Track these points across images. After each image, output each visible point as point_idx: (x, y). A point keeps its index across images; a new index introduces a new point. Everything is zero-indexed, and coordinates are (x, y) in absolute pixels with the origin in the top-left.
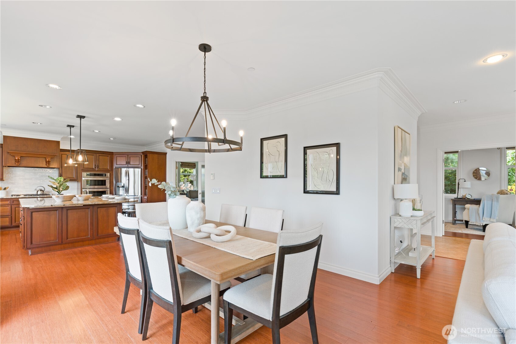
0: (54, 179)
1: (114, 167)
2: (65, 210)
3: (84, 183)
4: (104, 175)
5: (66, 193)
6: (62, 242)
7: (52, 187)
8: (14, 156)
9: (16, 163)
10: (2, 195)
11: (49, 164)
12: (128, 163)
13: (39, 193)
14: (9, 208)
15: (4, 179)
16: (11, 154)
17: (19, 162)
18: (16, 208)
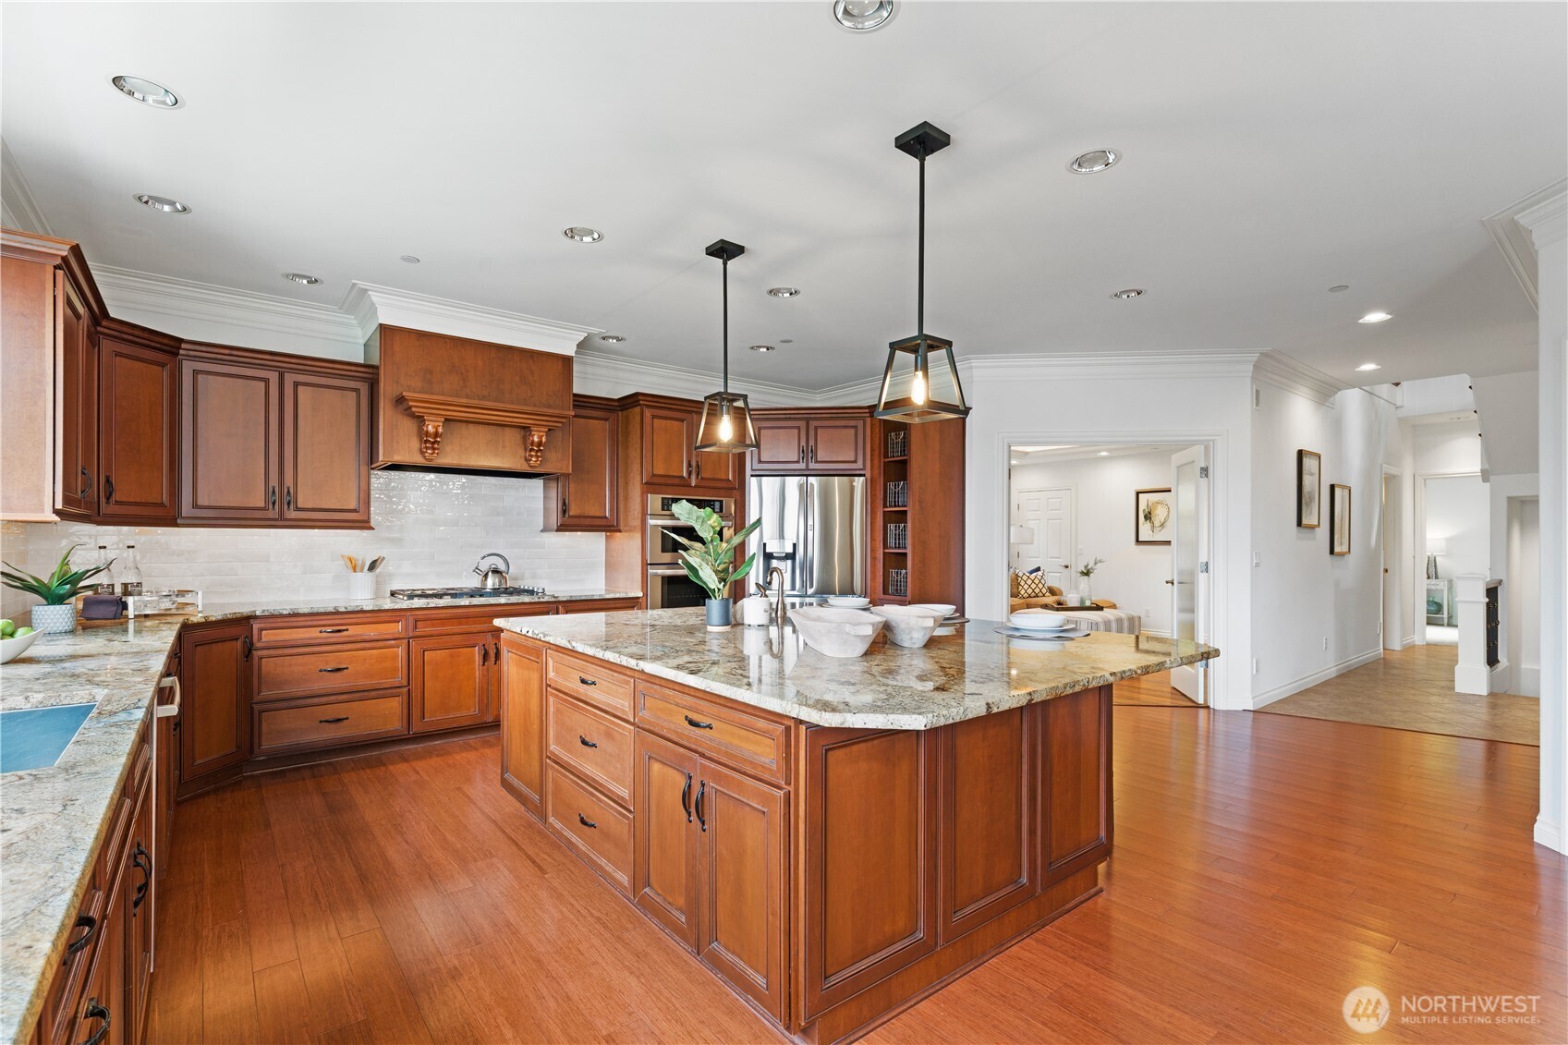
1: (748, 474)
3: (655, 543)
4: (717, 506)
8: (420, 420)
9: (427, 448)
10: (361, 594)
11: (537, 457)
12: (810, 455)
13: (491, 582)
14: (401, 651)
15: (372, 524)
16: (414, 409)
17: (436, 446)
18: (426, 653)
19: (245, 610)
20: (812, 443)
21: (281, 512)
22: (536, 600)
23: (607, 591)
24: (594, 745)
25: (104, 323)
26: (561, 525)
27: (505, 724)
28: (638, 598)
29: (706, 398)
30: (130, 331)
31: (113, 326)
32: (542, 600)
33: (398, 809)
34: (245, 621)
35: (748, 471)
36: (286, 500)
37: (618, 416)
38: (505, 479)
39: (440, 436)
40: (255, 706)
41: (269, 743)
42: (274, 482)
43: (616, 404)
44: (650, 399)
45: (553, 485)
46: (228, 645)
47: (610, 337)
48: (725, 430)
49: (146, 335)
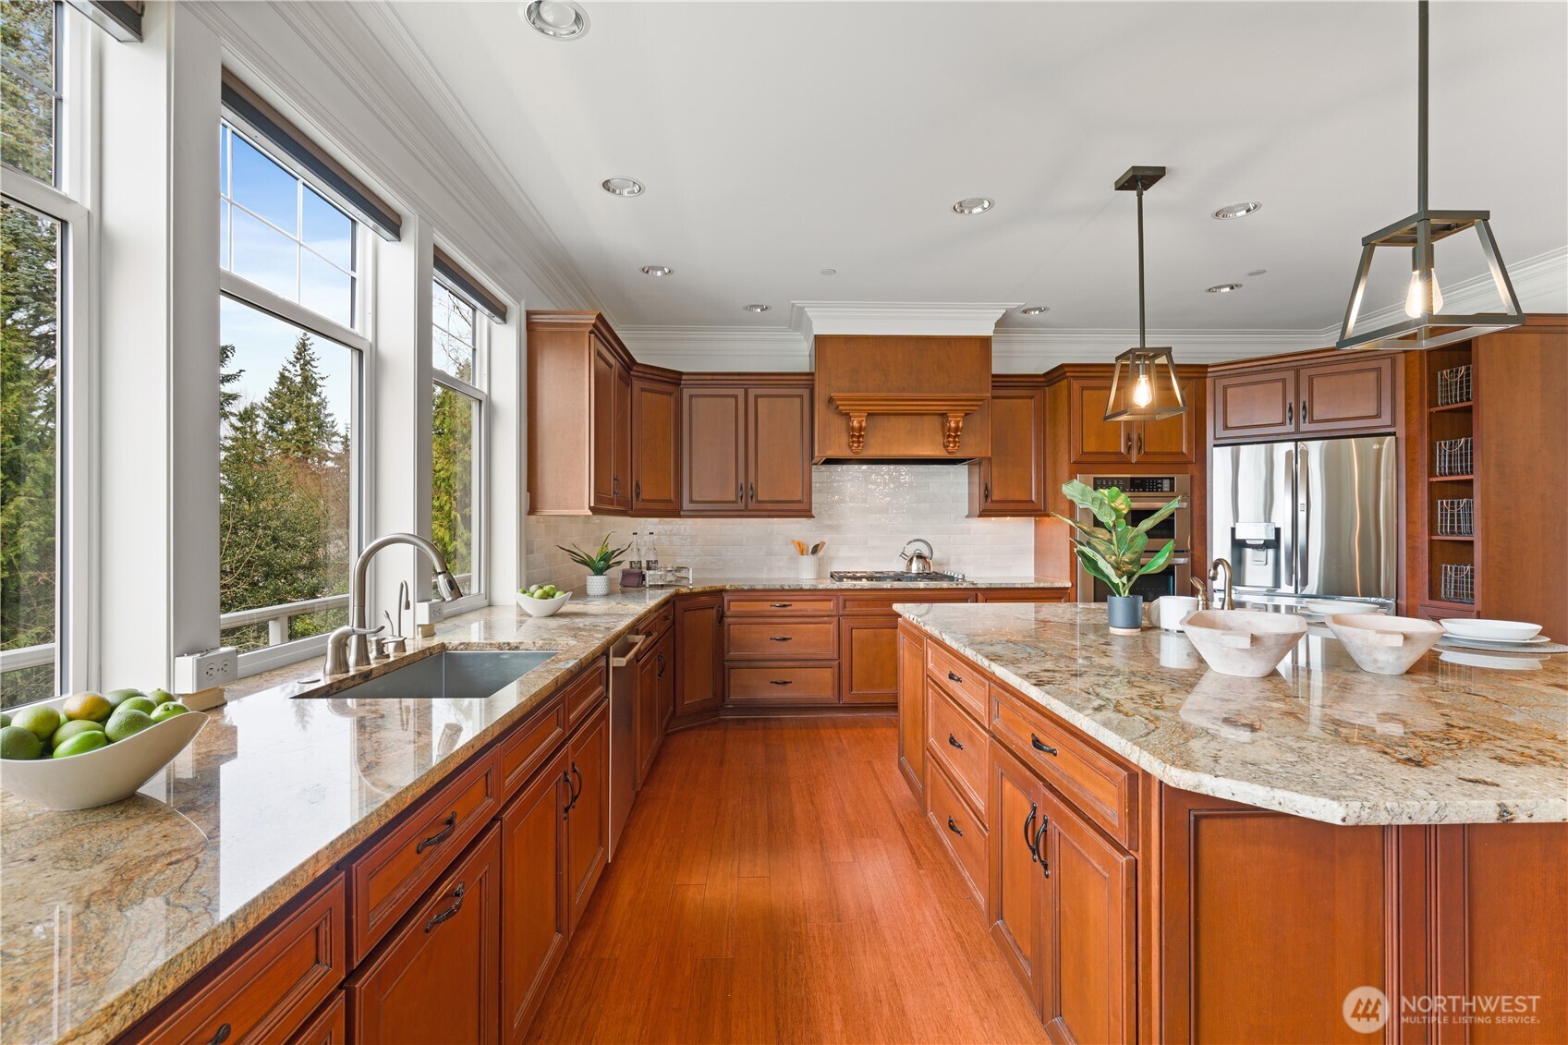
1: (1209, 444)
4: (1166, 484)
8: (847, 416)
9: (853, 442)
10: (805, 574)
11: (955, 442)
12: (1302, 413)
13: (916, 567)
14: (832, 627)
15: (814, 512)
16: (840, 408)
17: (861, 439)
18: (854, 631)
19: (718, 585)
20: (1304, 397)
21: (746, 505)
22: (955, 586)
23: (1037, 580)
24: (959, 746)
25: (634, 368)
26: (983, 510)
27: (901, 708)
28: (1067, 588)
29: (1117, 359)
30: (650, 371)
31: (640, 369)
32: (960, 586)
33: (815, 771)
34: (719, 593)
35: (1210, 440)
36: (750, 493)
37: (1045, 392)
38: (931, 466)
39: (864, 430)
40: (726, 663)
41: (735, 695)
42: (742, 480)
43: (1044, 379)
44: (1078, 369)
45: (976, 469)
46: (708, 611)
47: (1031, 310)
48: (1143, 393)
49: (660, 373)
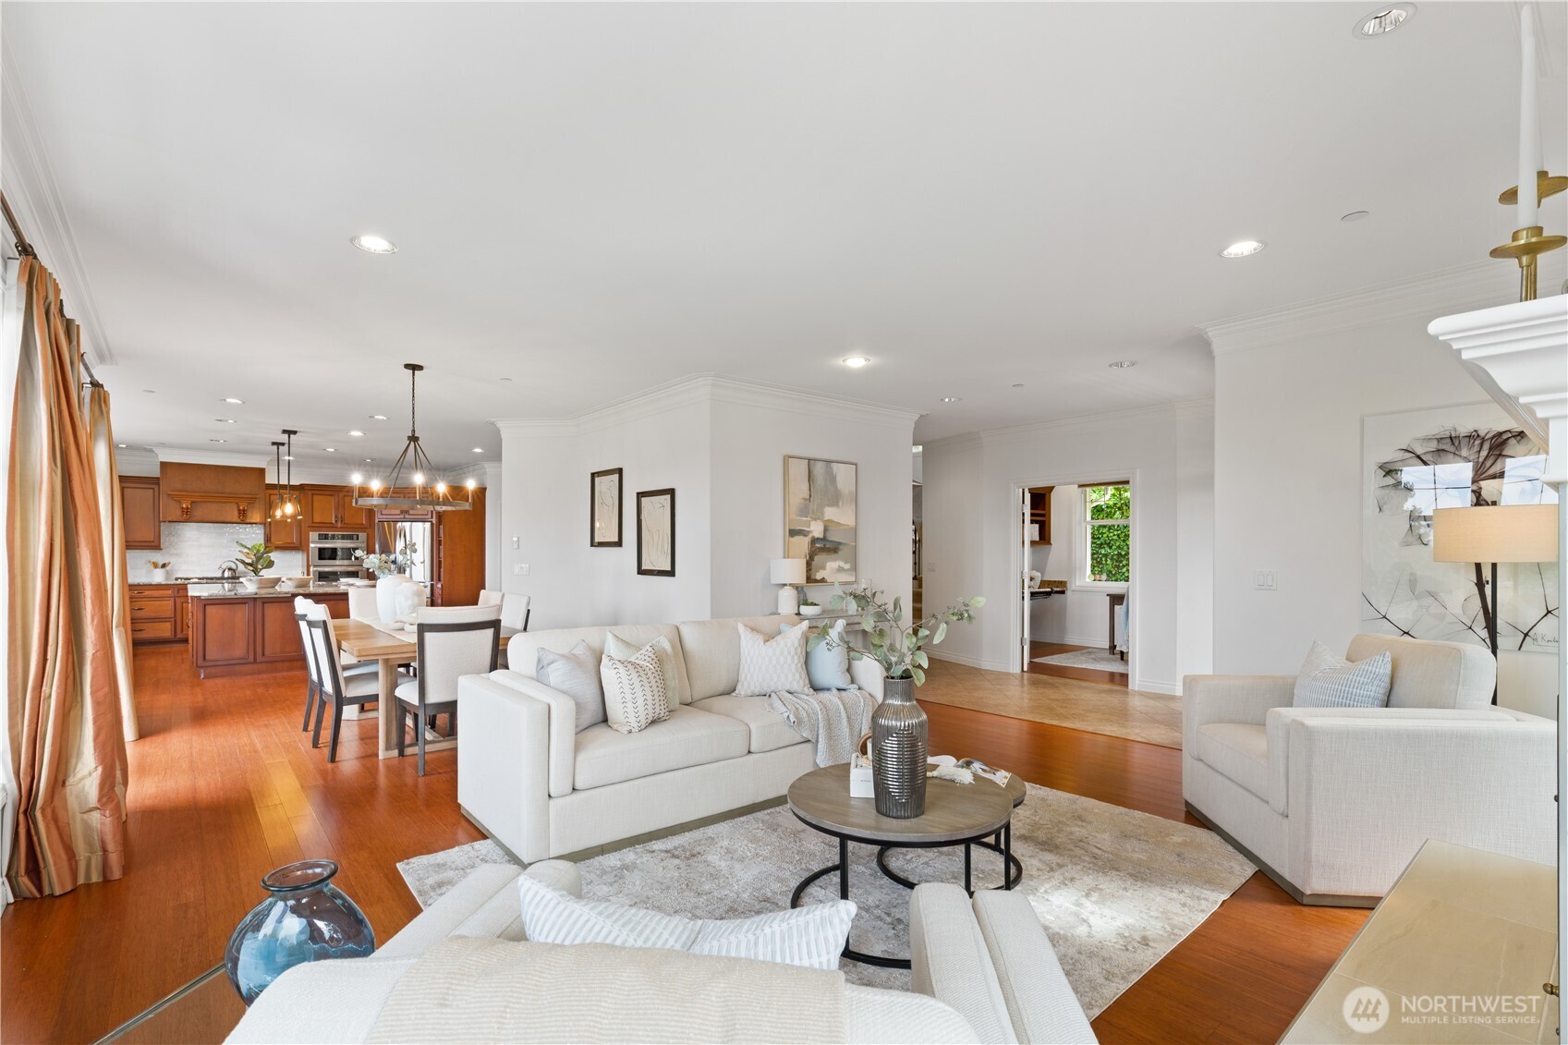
0: (246, 547)
1: (376, 521)
2: (259, 604)
3: (314, 555)
4: (355, 537)
5: (267, 574)
6: (255, 660)
7: (243, 562)
8: (179, 502)
9: (183, 514)
10: (159, 577)
11: (244, 516)
15: (162, 546)
16: (175, 498)
17: (191, 511)
35: (377, 519)
44: (310, 486)
45: (259, 527)
